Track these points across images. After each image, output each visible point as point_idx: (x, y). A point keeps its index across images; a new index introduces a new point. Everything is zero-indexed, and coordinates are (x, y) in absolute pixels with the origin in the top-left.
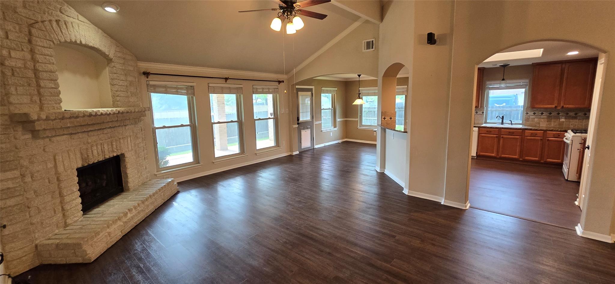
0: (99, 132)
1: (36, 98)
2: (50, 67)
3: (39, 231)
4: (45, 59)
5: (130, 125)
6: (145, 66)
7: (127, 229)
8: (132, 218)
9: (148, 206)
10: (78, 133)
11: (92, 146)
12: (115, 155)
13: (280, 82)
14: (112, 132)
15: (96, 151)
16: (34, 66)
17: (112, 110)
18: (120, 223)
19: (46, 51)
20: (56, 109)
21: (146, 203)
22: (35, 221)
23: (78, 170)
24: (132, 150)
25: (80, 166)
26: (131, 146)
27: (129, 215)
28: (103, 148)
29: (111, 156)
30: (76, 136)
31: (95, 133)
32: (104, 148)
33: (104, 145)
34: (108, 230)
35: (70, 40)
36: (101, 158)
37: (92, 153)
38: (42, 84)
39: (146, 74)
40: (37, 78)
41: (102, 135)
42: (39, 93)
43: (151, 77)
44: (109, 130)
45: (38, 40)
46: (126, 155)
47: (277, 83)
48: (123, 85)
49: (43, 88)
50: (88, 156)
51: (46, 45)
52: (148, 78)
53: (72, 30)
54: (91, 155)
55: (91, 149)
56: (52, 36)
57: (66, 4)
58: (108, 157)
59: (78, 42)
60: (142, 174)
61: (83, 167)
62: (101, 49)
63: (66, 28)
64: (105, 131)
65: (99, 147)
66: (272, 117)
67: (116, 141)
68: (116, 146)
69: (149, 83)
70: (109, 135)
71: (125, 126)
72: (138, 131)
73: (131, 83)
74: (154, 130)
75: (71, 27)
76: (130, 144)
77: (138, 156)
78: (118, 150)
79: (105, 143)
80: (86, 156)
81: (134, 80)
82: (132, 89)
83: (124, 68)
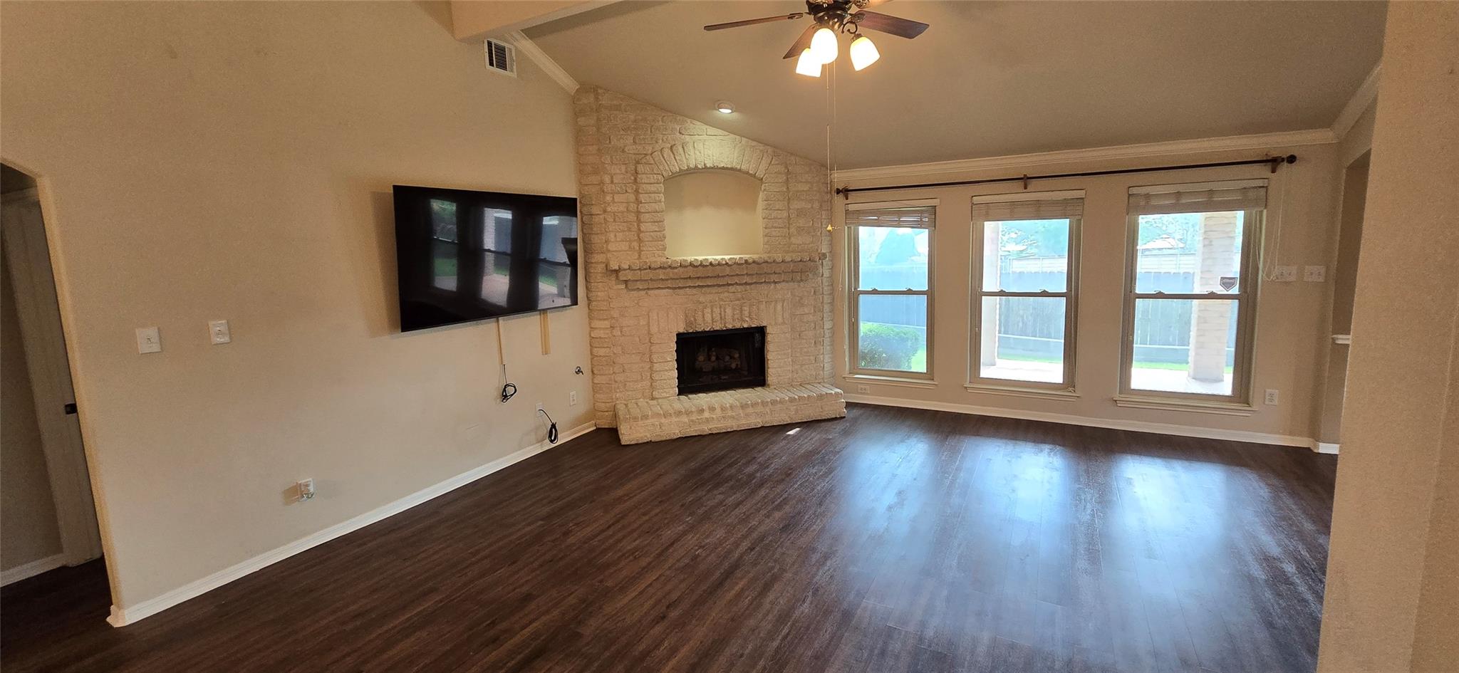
0: (720, 290)
1: (635, 245)
2: (656, 207)
3: (620, 392)
4: (650, 197)
5: (790, 282)
6: (840, 178)
7: (692, 431)
8: (707, 420)
9: (747, 415)
10: (686, 287)
11: (705, 307)
12: (746, 326)
13: (1274, 162)
14: (746, 291)
15: (709, 316)
16: (637, 208)
17: (730, 259)
18: (685, 419)
19: (653, 188)
20: (656, 256)
21: (750, 410)
22: (618, 379)
23: (679, 335)
24: (784, 323)
25: (681, 331)
26: (783, 316)
27: (706, 415)
28: (723, 313)
29: (738, 325)
30: (681, 291)
31: (714, 290)
32: (725, 313)
33: (725, 309)
34: (663, 420)
35: (688, 166)
36: (718, 327)
37: (703, 317)
38: (643, 227)
39: (845, 192)
40: (639, 221)
41: (726, 294)
42: (640, 240)
43: (851, 195)
45: (644, 176)
46: (769, 330)
47: (1263, 171)
48: (779, 217)
49: (643, 232)
50: (695, 320)
51: (652, 181)
52: (848, 198)
53: (692, 153)
54: (700, 320)
55: (703, 312)
56: (661, 167)
57: (689, 121)
58: (730, 327)
59: (699, 166)
60: (803, 368)
61: (688, 333)
62: (739, 167)
63: (682, 153)
64: (732, 289)
65: (717, 310)
66: (1226, 293)
67: (751, 306)
68: (750, 313)
69: (851, 207)
70: (739, 295)
71: (776, 283)
72: (806, 294)
73: (800, 213)
74: (854, 296)
75: (691, 148)
76: (781, 313)
77: (799, 335)
78: (751, 319)
79: (727, 306)
80: (692, 319)
81: (809, 206)
82: (801, 223)
83: (784, 189)
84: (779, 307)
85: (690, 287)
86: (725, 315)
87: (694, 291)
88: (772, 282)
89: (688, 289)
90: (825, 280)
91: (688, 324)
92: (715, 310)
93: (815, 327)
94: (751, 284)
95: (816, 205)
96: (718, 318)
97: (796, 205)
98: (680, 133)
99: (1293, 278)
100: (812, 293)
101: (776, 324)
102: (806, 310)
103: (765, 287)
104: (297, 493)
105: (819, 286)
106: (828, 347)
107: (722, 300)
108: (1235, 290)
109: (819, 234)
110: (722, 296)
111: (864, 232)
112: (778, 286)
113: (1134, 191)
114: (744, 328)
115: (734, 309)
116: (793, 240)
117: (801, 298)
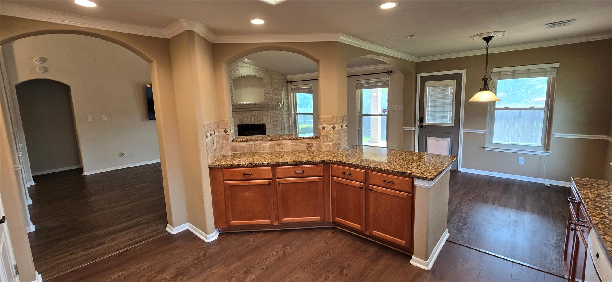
0: (250, 112)
5: (272, 110)
6: (290, 78)
10: (240, 111)
11: (246, 117)
12: (258, 123)
13: (389, 73)
14: (258, 112)
15: (247, 120)
23: (238, 125)
24: (271, 123)
25: (238, 124)
29: (256, 123)
30: (238, 113)
31: (248, 112)
32: (252, 119)
35: (239, 76)
36: (250, 123)
39: (290, 82)
41: (252, 114)
44: (256, 112)
46: (266, 124)
52: (291, 84)
53: (240, 72)
54: (244, 121)
55: (245, 119)
56: (231, 76)
57: (239, 62)
58: (254, 123)
59: (243, 76)
61: (240, 125)
62: (255, 76)
63: (237, 72)
64: (253, 112)
65: (249, 118)
66: (384, 114)
67: (260, 117)
68: (260, 119)
69: (293, 87)
71: (268, 110)
72: (278, 114)
73: (275, 89)
74: (296, 115)
75: (240, 71)
76: (270, 120)
77: (277, 127)
81: (279, 87)
82: (276, 92)
83: (270, 82)
84: (269, 118)
87: (242, 112)
90: (285, 110)
91: (241, 122)
93: (282, 125)
94: (260, 111)
95: (281, 86)
96: (250, 121)
97: (274, 87)
98: (237, 66)
99: (396, 110)
100: (280, 114)
101: (269, 123)
102: (279, 119)
103: (264, 111)
104: (122, 155)
105: (283, 112)
106: (287, 131)
108: (386, 113)
109: (282, 95)
111: (298, 95)
112: (269, 111)
113: (358, 82)
114: (258, 124)
115: (255, 118)
116: (273, 97)
117: (277, 115)
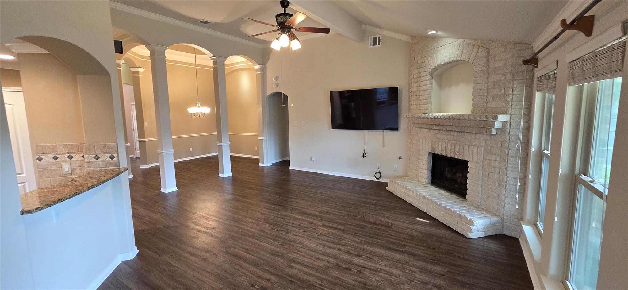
0: (447, 133)
1: (418, 106)
2: (425, 87)
4: (423, 83)
11: (440, 141)
14: (459, 136)
15: (441, 146)
16: (420, 89)
19: (424, 78)
20: (424, 112)
25: (430, 151)
28: (446, 147)
30: (432, 131)
31: (445, 133)
33: (447, 145)
36: (444, 154)
37: (439, 147)
38: (421, 98)
40: (420, 95)
42: (419, 104)
45: (422, 73)
46: (469, 164)
49: (420, 100)
51: (424, 75)
52: (537, 67)
53: (439, 57)
55: (438, 143)
56: (427, 67)
58: (449, 156)
59: (442, 63)
60: (488, 199)
62: (460, 59)
63: (435, 57)
64: (452, 133)
67: (460, 146)
68: (459, 150)
70: (455, 138)
72: (494, 145)
73: (495, 84)
76: (476, 155)
77: (488, 174)
78: (459, 154)
79: (449, 143)
80: (434, 146)
81: (503, 78)
82: (496, 92)
83: (485, 68)
84: (475, 150)
85: (435, 129)
86: (447, 149)
87: (437, 132)
88: (474, 133)
89: (434, 130)
91: (433, 149)
92: (443, 144)
93: (499, 172)
94: (462, 132)
95: (509, 77)
96: (444, 149)
97: (493, 78)
98: (437, 47)
100: (500, 146)
101: (474, 162)
102: (494, 157)
103: (469, 135)
105: (506, 141)
107: (447, 139)
109: (510, 99)
110: (448, 137)
112: (477, 136)
114: (456, 159)
115: (452, 146)
116: (489, 104)
117: (492, 147)
